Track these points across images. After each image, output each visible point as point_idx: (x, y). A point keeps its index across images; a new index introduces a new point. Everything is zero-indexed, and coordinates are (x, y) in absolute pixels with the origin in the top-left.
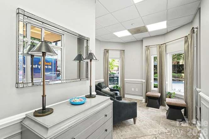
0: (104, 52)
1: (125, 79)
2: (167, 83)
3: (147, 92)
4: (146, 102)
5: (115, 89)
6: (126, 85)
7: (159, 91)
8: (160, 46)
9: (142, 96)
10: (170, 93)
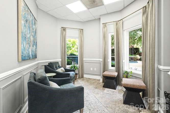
0: (61, 30)
1: (84, 59)
2: (124, 61)
3: (104, 72)
4: (103, 82)
5: (72, 69)
6: (85, 65)
7: (116, 70)
8: (117, 23)
9: (100, 75)
10: (127, 72)
